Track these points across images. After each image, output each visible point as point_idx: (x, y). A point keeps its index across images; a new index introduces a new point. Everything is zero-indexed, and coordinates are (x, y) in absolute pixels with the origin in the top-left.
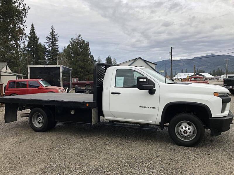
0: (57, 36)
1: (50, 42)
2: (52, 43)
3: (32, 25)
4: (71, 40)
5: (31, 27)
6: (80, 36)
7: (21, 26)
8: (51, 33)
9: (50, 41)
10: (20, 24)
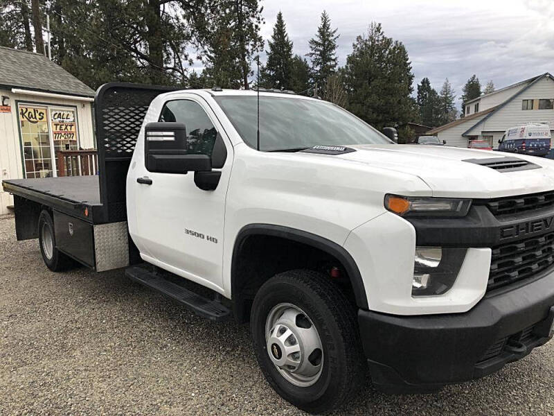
0: (335, 35)
1: (319, 53)
2: (323, 54)
3: (280, 17)
4: (356, 43)
5: (275, 21)
6: (378, 29)
7: (254, 21)
8: (320, 31)
9: (318, 50)
10: (250, 18)
